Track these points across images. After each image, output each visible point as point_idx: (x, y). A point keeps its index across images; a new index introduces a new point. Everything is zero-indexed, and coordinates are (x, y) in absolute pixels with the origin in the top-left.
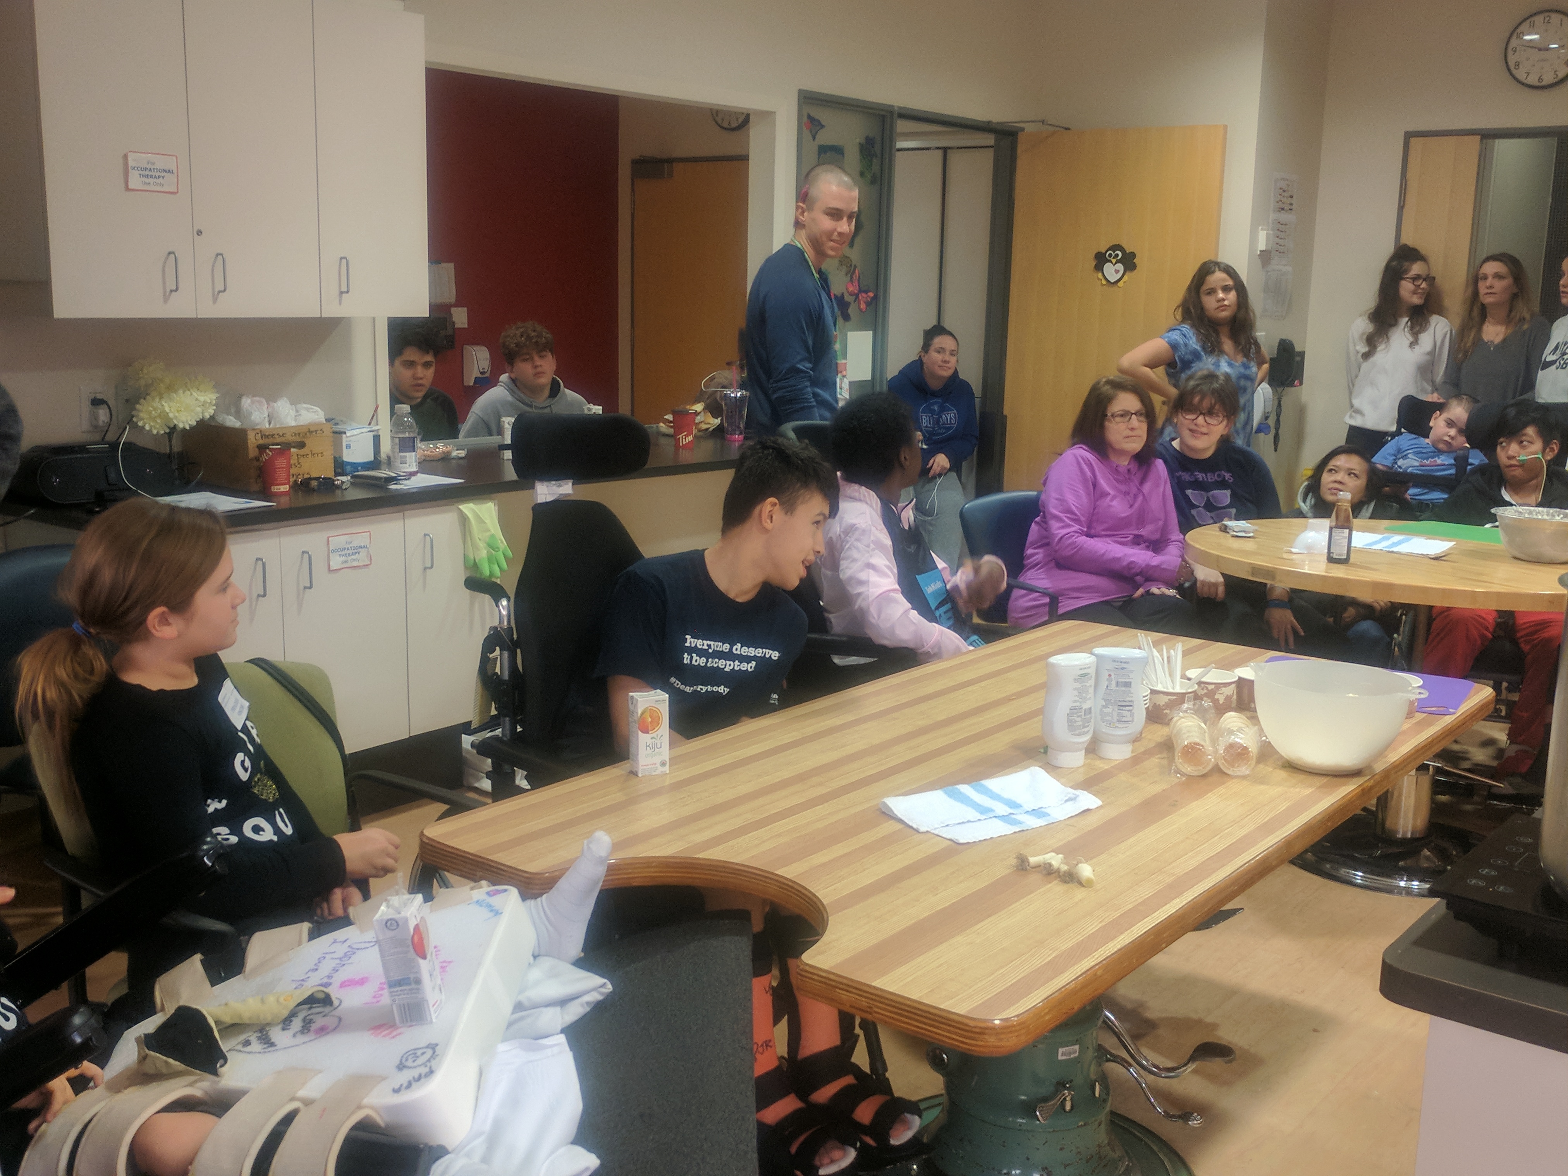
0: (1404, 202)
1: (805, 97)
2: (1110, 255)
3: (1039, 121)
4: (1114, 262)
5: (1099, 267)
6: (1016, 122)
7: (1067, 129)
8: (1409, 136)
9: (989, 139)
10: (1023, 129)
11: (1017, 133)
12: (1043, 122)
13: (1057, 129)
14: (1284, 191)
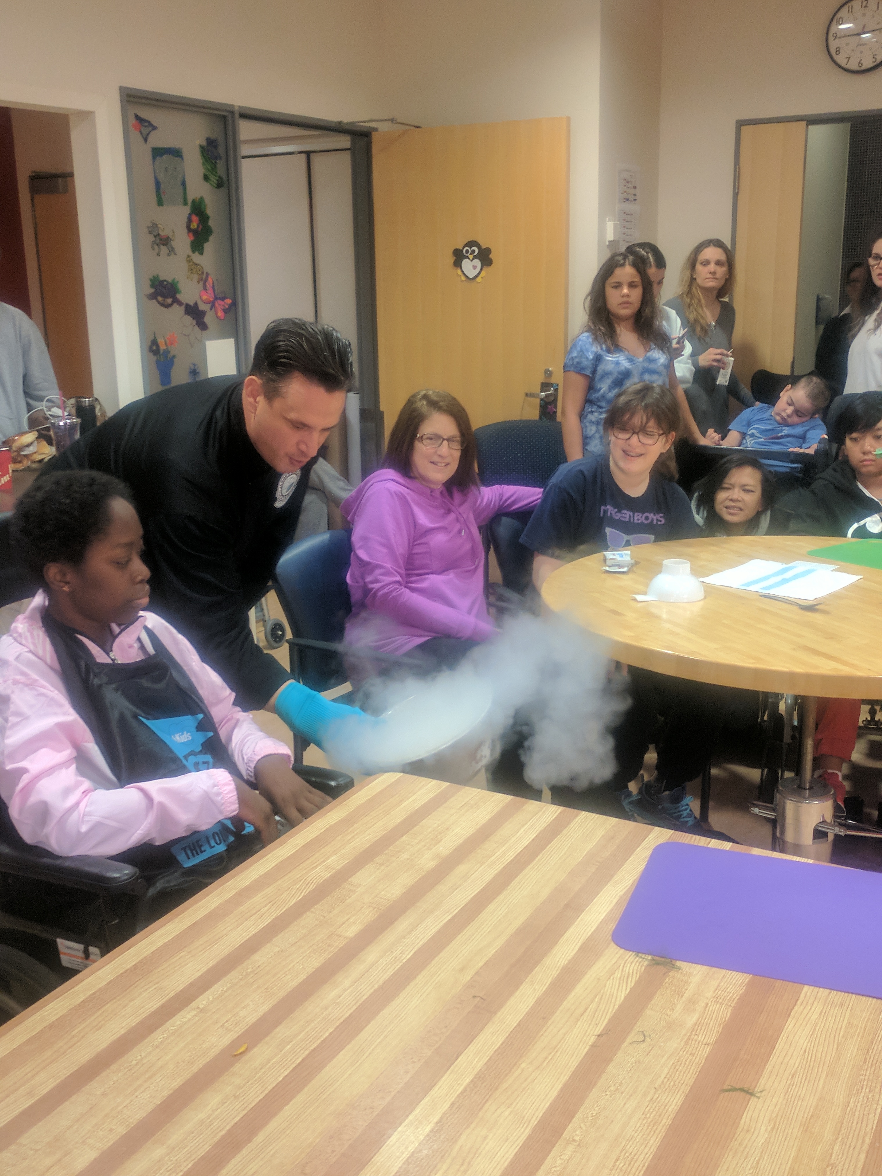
0: (738, 189)
1: (129, 96)
2: (467, 251)
3: (388, 120)
4: (471, 259)
5: (458, 263)
6: (365, 122)
7: (418, 127)
8: (740, 124)
9: (345, 141)
10: (376, 130)
11: (370, 133)
12: (392, 120)
13: (407, 127)
14: (628, 182)
